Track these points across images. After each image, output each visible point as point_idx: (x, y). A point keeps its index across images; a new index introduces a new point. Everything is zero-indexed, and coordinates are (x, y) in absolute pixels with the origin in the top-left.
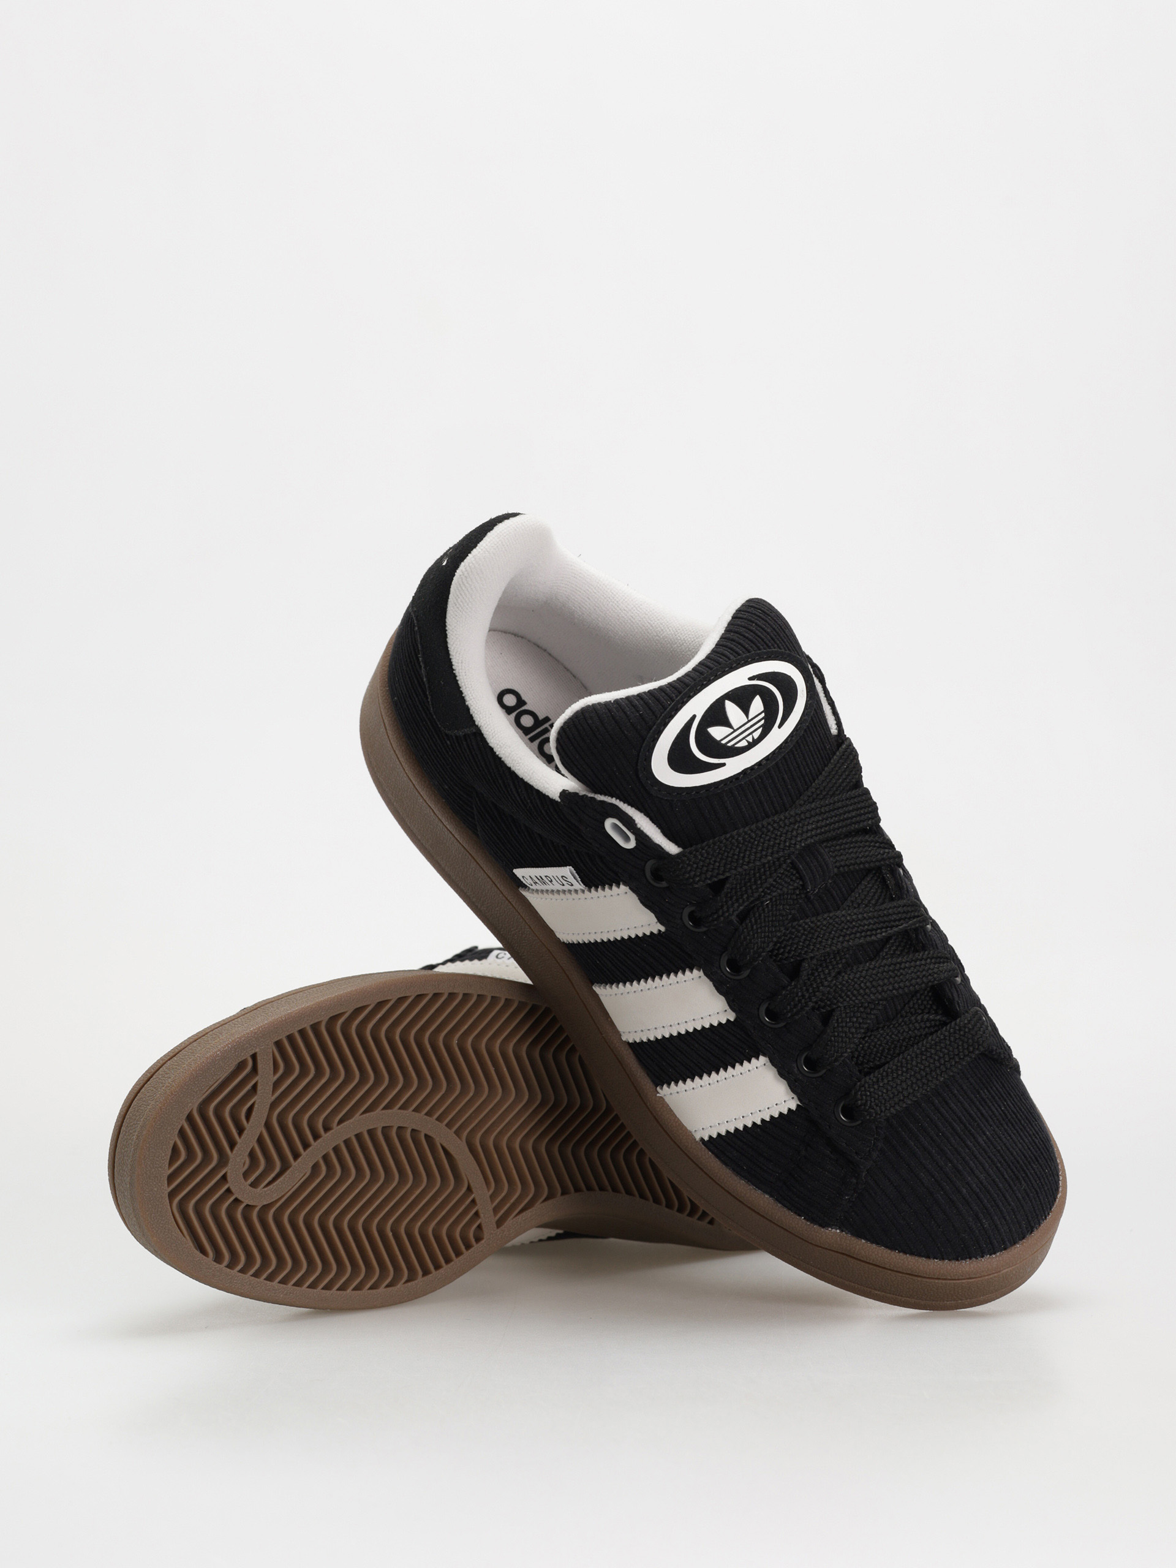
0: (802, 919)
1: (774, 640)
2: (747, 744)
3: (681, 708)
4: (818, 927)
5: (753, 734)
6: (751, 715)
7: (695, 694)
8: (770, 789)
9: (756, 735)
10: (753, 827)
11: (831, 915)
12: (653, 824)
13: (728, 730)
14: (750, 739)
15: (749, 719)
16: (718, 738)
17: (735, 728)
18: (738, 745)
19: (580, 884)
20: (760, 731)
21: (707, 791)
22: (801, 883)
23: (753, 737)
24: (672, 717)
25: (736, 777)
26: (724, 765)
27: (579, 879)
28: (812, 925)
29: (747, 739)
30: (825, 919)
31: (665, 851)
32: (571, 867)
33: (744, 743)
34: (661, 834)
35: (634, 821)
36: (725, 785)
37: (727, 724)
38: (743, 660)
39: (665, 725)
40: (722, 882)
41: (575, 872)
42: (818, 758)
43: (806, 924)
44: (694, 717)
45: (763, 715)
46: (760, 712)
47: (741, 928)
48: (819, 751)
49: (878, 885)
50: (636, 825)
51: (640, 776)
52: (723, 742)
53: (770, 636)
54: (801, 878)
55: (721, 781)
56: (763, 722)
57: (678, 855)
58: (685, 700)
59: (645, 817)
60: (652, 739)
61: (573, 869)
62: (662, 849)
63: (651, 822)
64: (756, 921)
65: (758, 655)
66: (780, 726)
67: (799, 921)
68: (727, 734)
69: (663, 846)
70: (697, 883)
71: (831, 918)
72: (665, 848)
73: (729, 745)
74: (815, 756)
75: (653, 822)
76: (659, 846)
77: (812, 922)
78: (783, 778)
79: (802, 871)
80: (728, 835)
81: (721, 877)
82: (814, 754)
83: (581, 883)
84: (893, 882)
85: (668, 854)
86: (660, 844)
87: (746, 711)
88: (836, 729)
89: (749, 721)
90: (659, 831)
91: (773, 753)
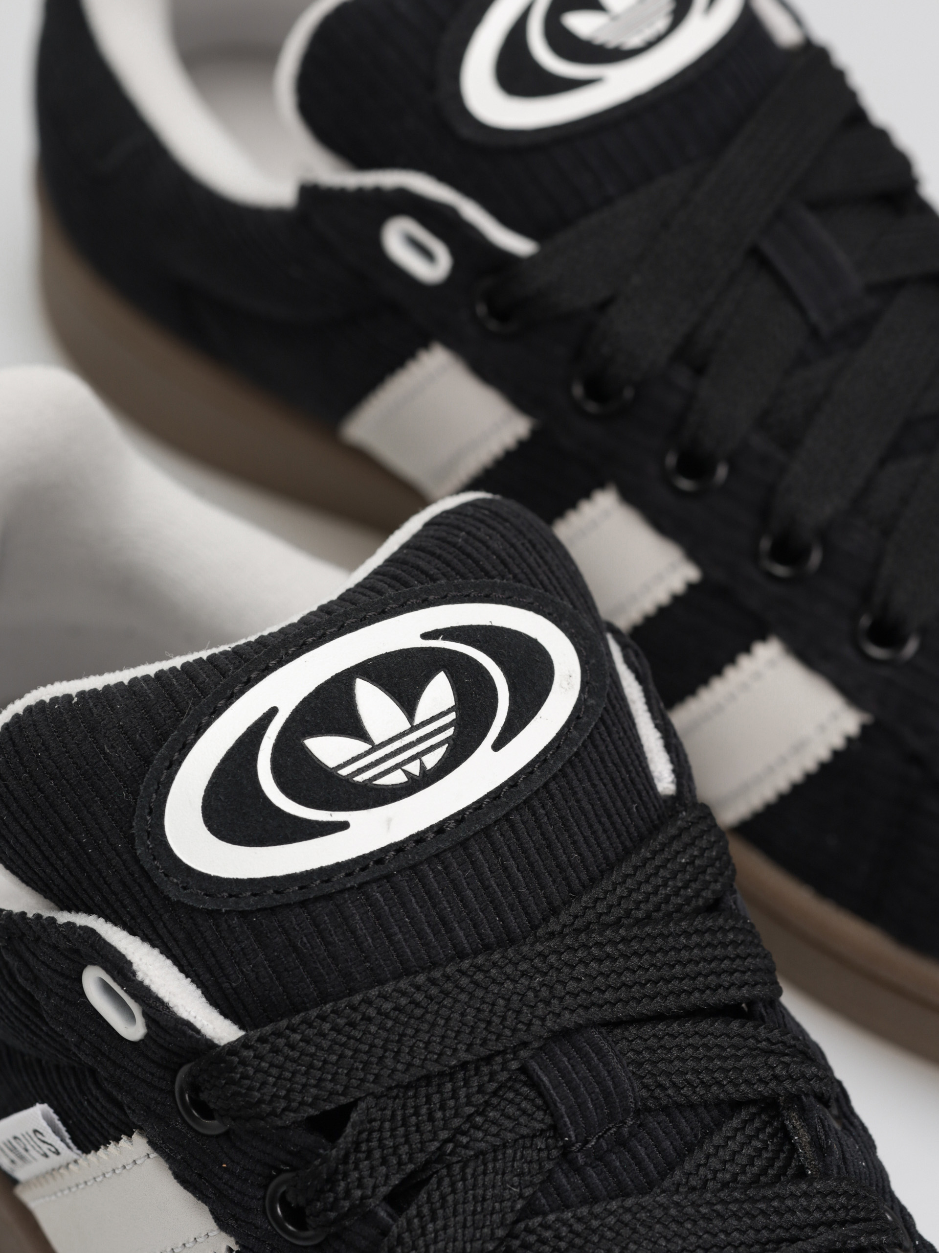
0: (552, 1211)
1: (506, 565)
2: (405, 779)
3: (242, 692)
4: (594, 1231)
5: (424, 759)
6: (421, 714)
7: (281, 663)
8: (469, 892)
9: (431, 760)
10: (421, 979)
11: (629, 1202)
12: (182, 976)
13: (358, 746)
14: (414, 768)
15: (417, 721)
16: (331, 763)
17: (377, 742)
18: (380, 782)
19: (69, 1147)
20: (441, 752)
21: (301, 888)
22: (548, 1120)
23: (422, 763)
24: (217, 712)
25: (378, 858)
26: (344, 826)
27: (67, 1136)
28: (579, 1227)
29: (407, 767)
30: (611, 1213)
31: (203, 1036)
32: (45, 1107)
33: (397, 778)
34: (204, 999)
35: (130, 964)
36: (347, 875)
37: (356, 730)
38: (416, 597)
39: (200, 731)
40: (343, 1113)
41: (55, 1117)
42: (605, 831)
43: (565, 1223)
44: (273, 712)
45: (452, 716)
46: (445, 708)
47: (395, 1229)
48: (610, 817)
49: (764, 1142)
50: (134, 973)
51: (139, 852)
52: (344, 772)
53: (498, 557)
54: (548, 1107)
55: (339, 866)
56: (450, 732)
57: (232, 1048)
58: (253, 676)
59: (162, 958)
60: (167, 764)
61: (51, 1111)
62: (198, 1032)
63: (175, 969)
64: (433, 1212)
65: (457, 588)
66: (497, 746)
67: (545, 1214)
68: (355, 754)
69: (198, 1025)
70: (279, 1116)
71: (628, 1210)
72: (203, 1031)
73: (359, 779)
74: (597, 826)
75: (182, 970)
76: (189, 1024)
77: (579, 1220)
78: (505, 869)
79: (548, 1090)
80: (358, 998)
81: (343, 1100)
82: (594, 819)
83: (72, 1145)
84: (806, 1138)
85: (210, 1045)
86: (192, 1020)
87: (409, 706)
88: (673, 782)
89: (413, 729)
90: (199, 992)
91: (478, 806)
